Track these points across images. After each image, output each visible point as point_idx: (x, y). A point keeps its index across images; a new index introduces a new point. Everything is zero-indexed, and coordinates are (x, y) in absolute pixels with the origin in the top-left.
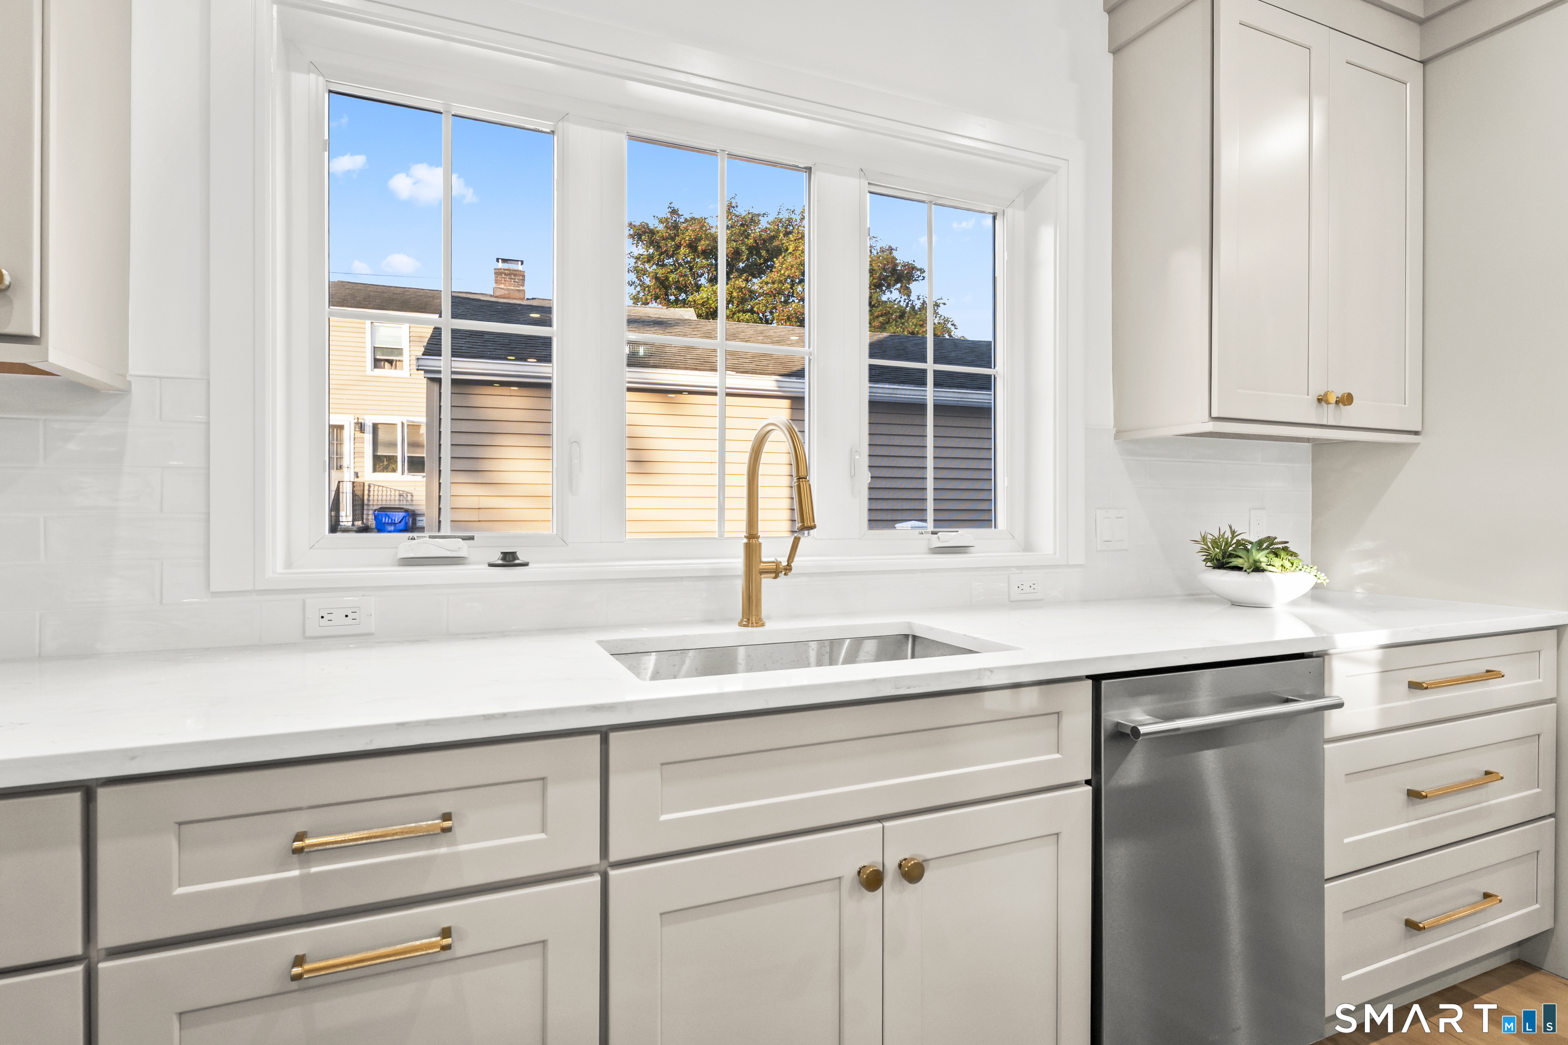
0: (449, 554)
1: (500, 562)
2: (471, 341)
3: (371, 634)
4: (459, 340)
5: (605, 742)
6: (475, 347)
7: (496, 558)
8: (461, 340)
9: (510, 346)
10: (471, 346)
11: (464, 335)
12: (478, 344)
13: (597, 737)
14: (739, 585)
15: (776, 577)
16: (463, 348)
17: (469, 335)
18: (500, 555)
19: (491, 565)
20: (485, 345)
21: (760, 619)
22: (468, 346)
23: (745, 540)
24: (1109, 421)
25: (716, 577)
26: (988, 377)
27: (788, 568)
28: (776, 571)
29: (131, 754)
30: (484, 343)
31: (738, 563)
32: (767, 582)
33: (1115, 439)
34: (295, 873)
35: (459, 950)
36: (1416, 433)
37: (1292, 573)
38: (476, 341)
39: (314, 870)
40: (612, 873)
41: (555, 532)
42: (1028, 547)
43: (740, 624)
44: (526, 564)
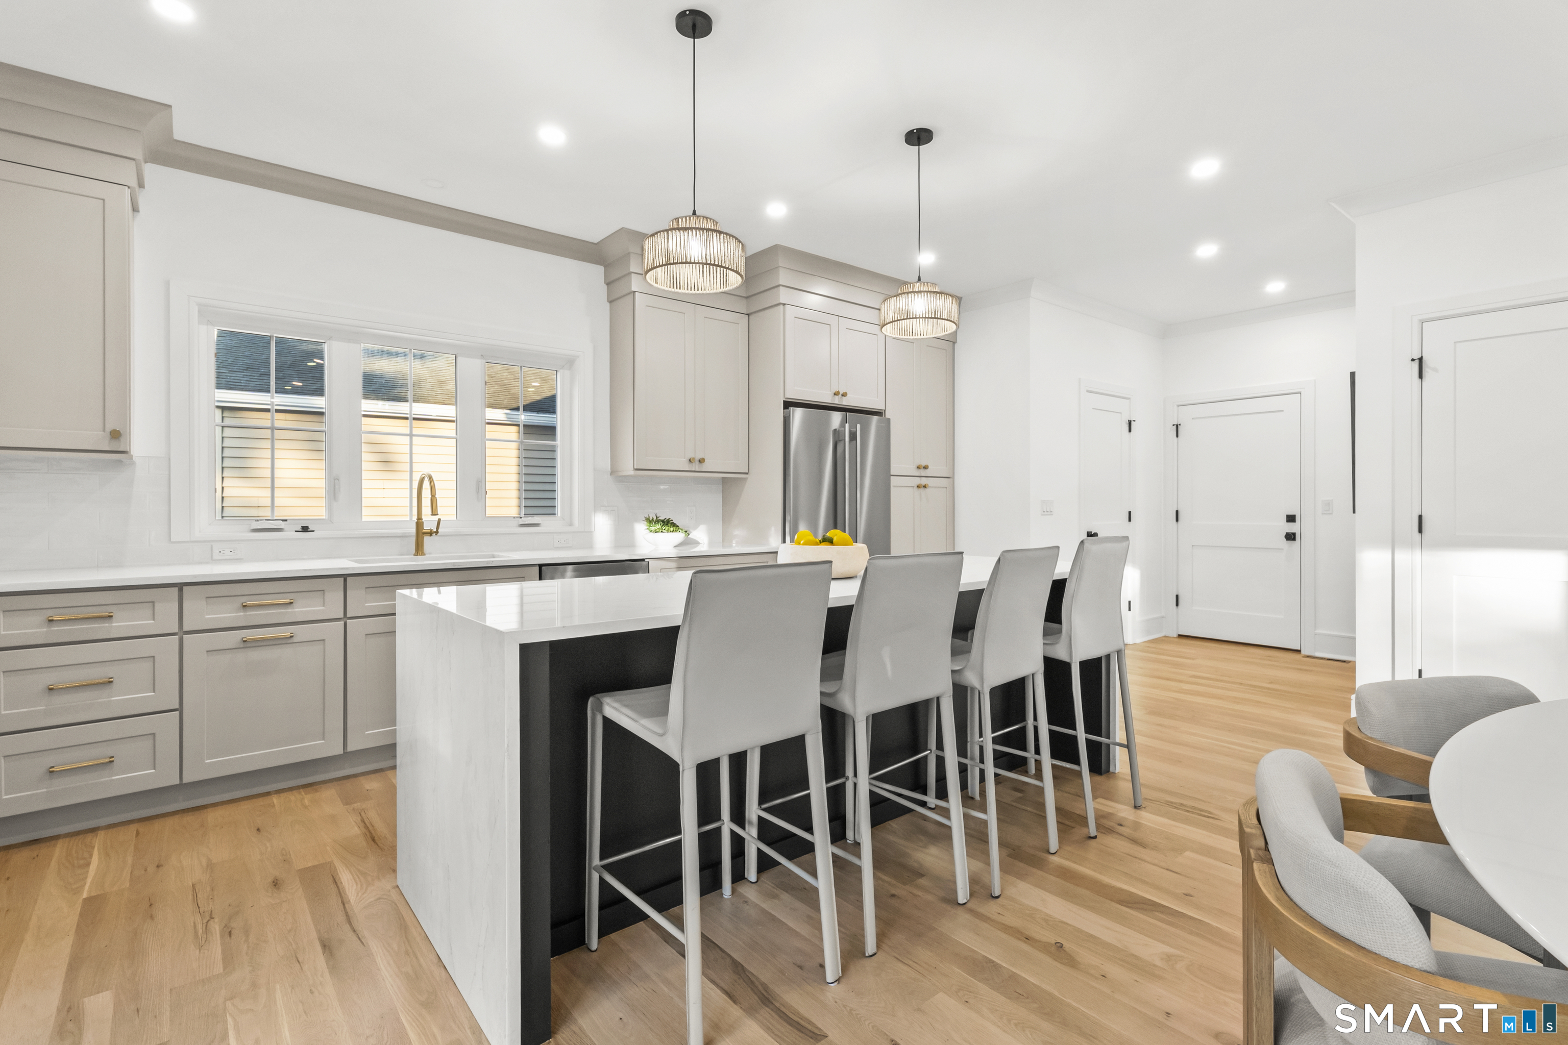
0: (275, 527)
1: (301, 530)
2: (248, 374)
3: (242, 559)
4: (237, 373)
5: (345, 581)
6: (253, 380)
7: (299, 529)
8: (239, 373)
9: (285, 380)
10: (248, 379)
11: (241, 368)
12: (255, 377)
13: (342, 579)
14: (414, 539)
15: (431, 536)
16: (242, 382)
17: (246, 369)
18: (300, 527)
19: (296, 531)
20: (262, 378)
21: (423, 553)
22: (246, 379)
23: (416, 521)
24: (608, 466)
25: (403, 536)
26: (554, 446)
27: (437, 532)
28: (430, 533)
29: (195, 576)
30: (261, 377)
31: (414, 530)
32: (427, 539)
33: (610, 475)
34: (242, 614)
35: (295, 640)
36: (747, 473)
37: (671, 533)
38: (253, 375)
39: (248, 613)
40: (348, 621)
41: (327, 518)
42: (571, 524)
43: (415, 555)
44: (313, 531)
